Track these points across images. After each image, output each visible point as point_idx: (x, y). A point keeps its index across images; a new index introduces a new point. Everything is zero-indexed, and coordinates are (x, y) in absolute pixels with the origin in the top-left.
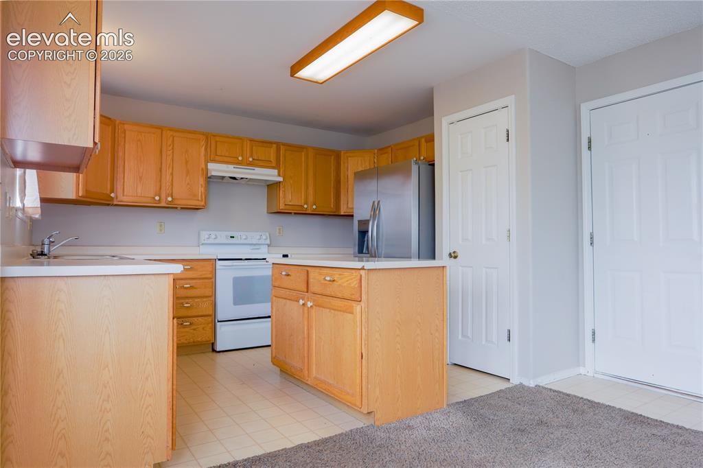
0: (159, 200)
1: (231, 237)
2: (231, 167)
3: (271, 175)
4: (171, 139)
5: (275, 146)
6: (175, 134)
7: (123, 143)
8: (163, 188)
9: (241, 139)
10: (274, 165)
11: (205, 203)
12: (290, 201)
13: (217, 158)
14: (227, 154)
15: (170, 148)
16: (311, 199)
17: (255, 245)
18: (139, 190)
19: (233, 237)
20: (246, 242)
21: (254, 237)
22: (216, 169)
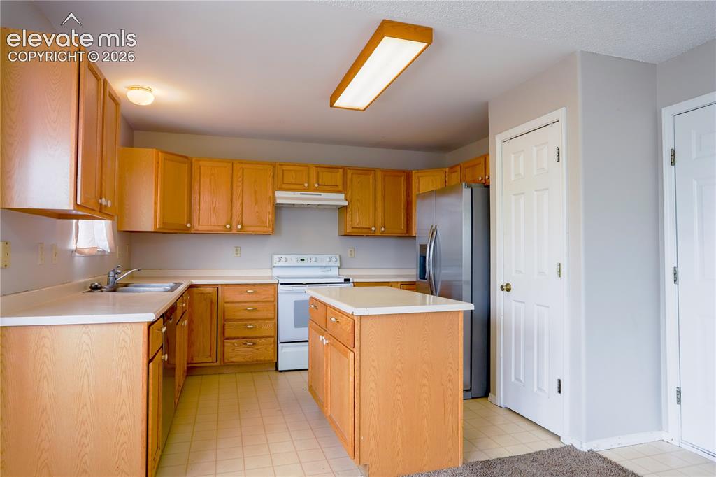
0: (231, 227)
1: (301, 260)
2: (297, 194)
3: (338, 199)
4: (241, 170)
5: (341, 170)
6: (244, 166)
7: (198, 178)
8: (234, 217)
9: (307, 166)
10: (340, 188)
11: (273, 229)
12: (358, 225)
13: (284, 186)
14: (294, 182)
15: (240, 179)
16: (379, 222)
17: (325, 267)
18: (213, 220)
19: (303, 260)
20: (316, 264)
21: (324, 259)
22: (283, 197)
